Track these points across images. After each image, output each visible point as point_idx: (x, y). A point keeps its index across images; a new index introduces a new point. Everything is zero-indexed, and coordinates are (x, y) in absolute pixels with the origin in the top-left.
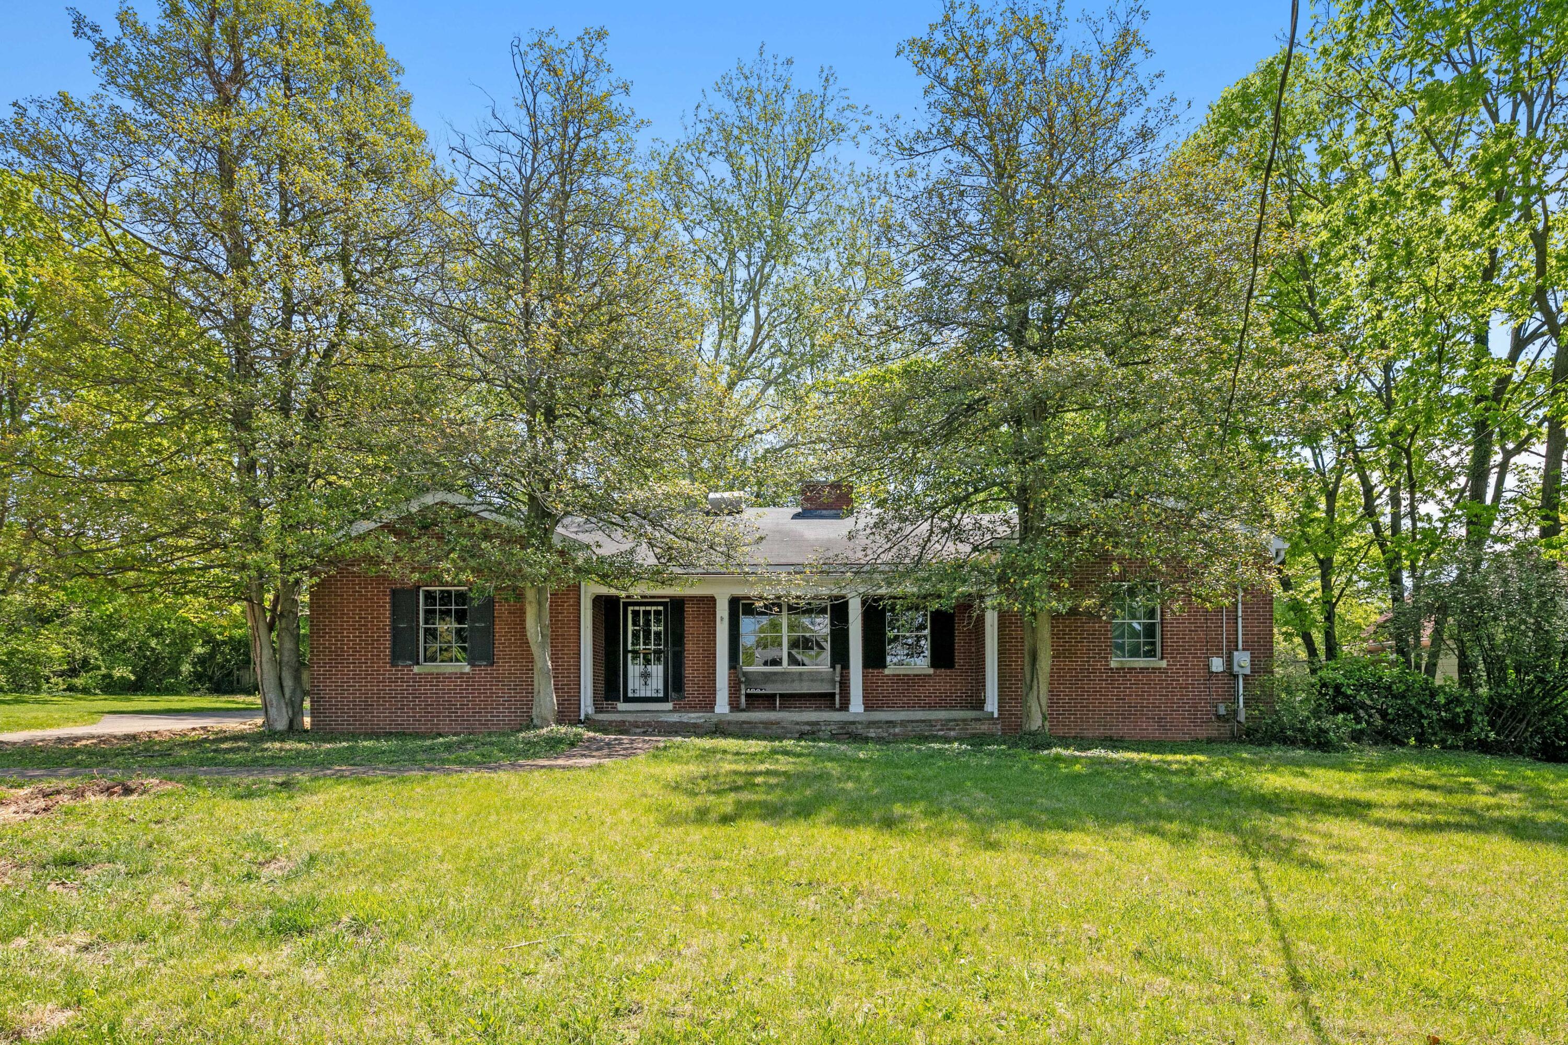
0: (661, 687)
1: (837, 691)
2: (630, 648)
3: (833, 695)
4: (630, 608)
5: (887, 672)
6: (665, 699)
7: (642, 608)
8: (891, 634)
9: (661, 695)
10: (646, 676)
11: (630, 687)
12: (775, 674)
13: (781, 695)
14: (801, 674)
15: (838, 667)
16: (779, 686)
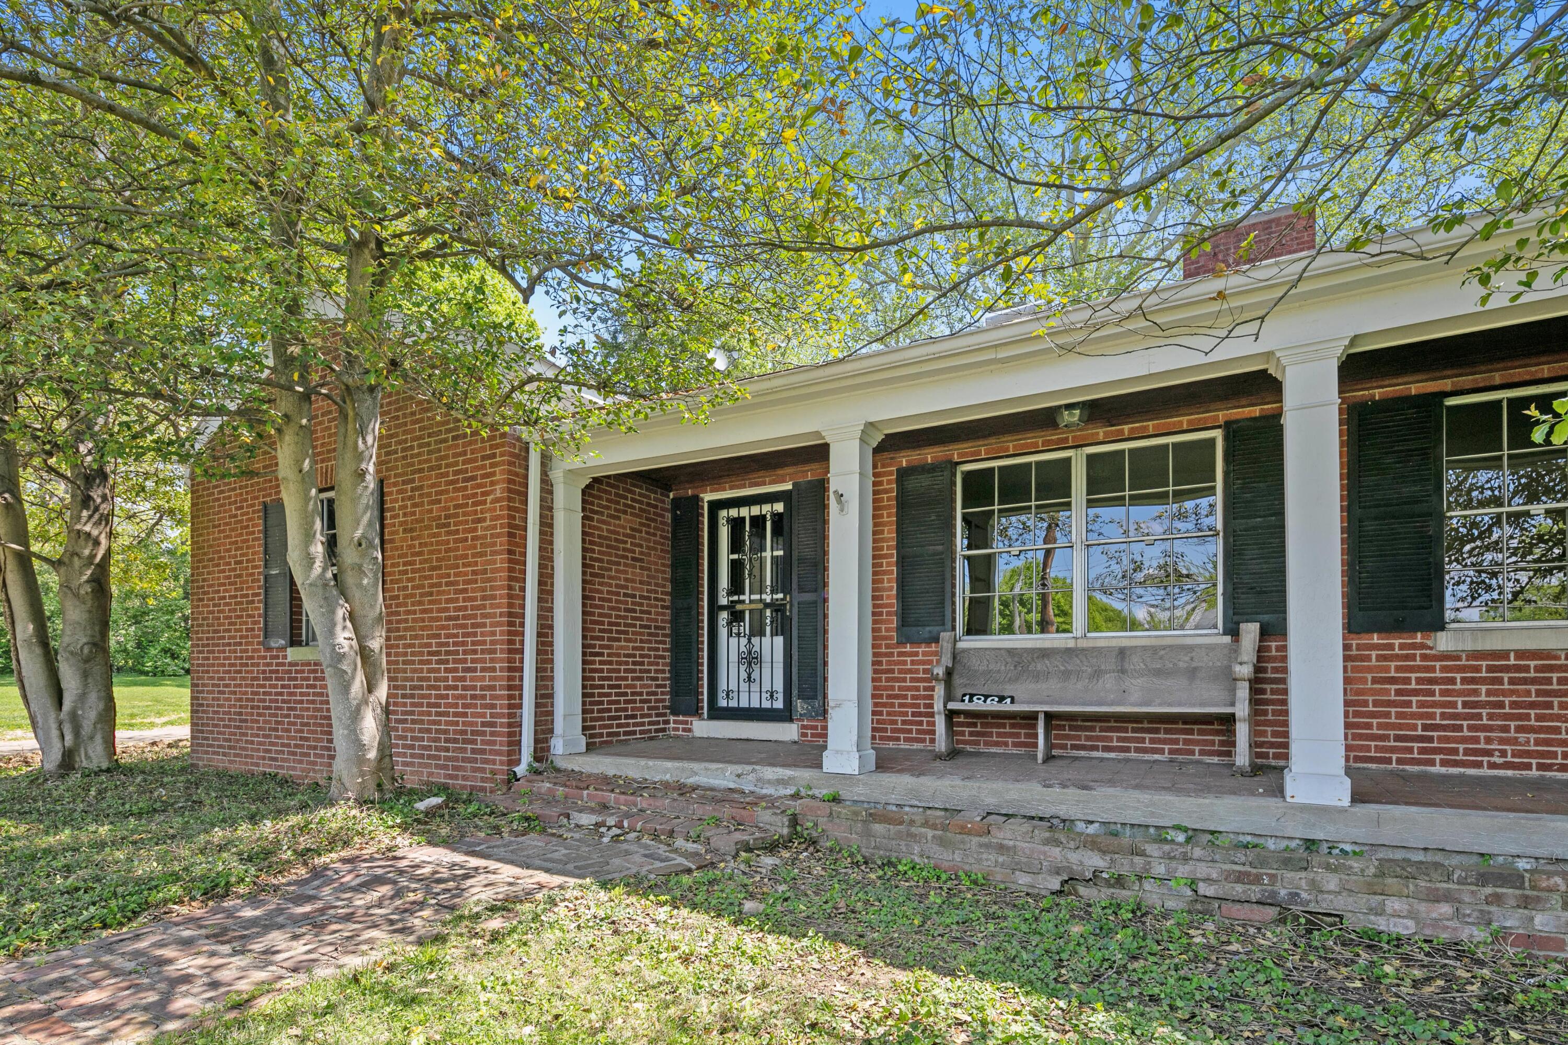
0: (779, 686)
1: (1242, 709)
2: (723, 601)
3: (1229, 720)
4: (723, 513)
5: (1443, 642)
6: (785, 715)
7: (744, 512)
8: (1456, 517)
9: (779, 704)
10: (751, 659)
11: (722, 685)
12: (1044, 653)
13: (1049, 716)
14: (1122, 653)
15: (1250, 631)
16: (1052, 686)
